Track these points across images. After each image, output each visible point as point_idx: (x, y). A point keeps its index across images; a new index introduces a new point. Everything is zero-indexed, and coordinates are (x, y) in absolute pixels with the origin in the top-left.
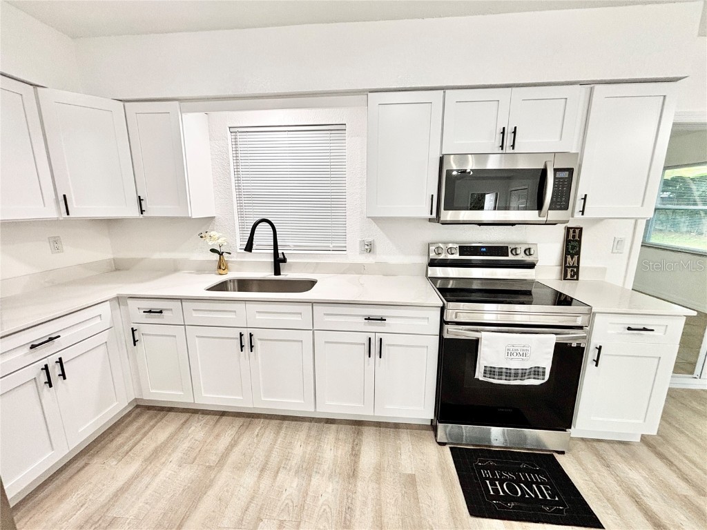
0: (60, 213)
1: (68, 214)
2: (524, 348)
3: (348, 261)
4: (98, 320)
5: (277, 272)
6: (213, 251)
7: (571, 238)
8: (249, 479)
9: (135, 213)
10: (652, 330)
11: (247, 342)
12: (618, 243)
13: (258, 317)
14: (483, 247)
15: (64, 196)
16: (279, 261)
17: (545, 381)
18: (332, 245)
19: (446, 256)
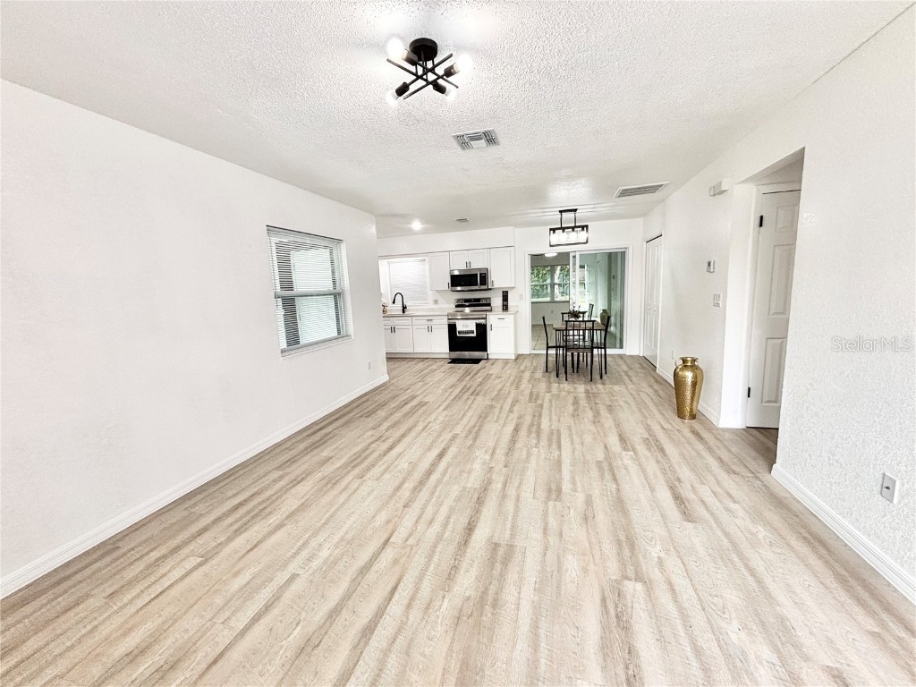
2: (466, 325)
3: (428, 308)
7: (504, 295)
11: (393, 330)
12: (521, 296)
13: (396, 321)
16: (404, 308)
17: (474, 335)
18: (424, 302)
19: (460, 303)
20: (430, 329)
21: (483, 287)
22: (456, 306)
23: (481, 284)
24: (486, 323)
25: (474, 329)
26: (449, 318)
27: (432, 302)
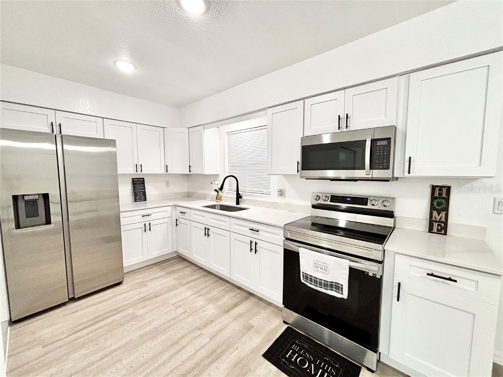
0: (164, 170)
2: (325, 265)
3: (271, 201)
4: (165, 213)
5: (238, 203)
6: (216, 190)
8: (189, 293)
9: (189, 172)
10: (456, 281)
11: (207, 232)
13: (212, 220)
14: (349, 197)
15: (167, 165)
16: (239, 197)
17: (345, 295)
18: (265, 191)
19: (321, 202)
20: (254, 247)
21: (377, 173)
22: (314, 207)
23: (371, 168)
24: (381, 277)
25: (344, 281)
26: (289, 236)
27: (276, 193)
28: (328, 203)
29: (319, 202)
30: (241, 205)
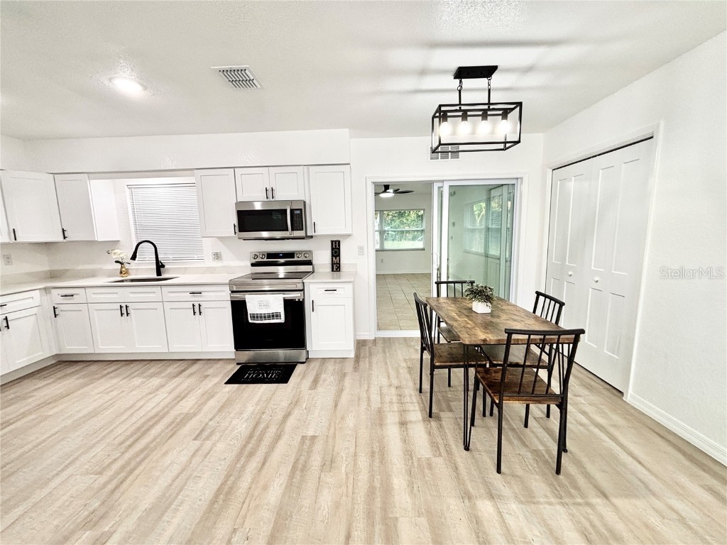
0: (10, 238)
1: (16, 239)
2: (267, 302)
3: (205, 266)
4: (31, 300)
5: (159, 273)
6: (117, 262)
7: (334, 247)
9: (61, 239)
10: (336, 291)
11: (124, 311)
12: (361, 248)
13: (131, 295)
14: (280, 253)
15: (14, 230)
16: (160, 267)
17: (282, 320)
18: (196, 256)
19: (259, 260)
20: (197, 310)
21: (297, 233)
22: (253, 265)
23: (293, 230)
24: (304, 299)
25: (281, 309)
26: (235, 289)
27: (211, 257)
28: (265, 260)
29: (257, 260)
30: (163, 276)
